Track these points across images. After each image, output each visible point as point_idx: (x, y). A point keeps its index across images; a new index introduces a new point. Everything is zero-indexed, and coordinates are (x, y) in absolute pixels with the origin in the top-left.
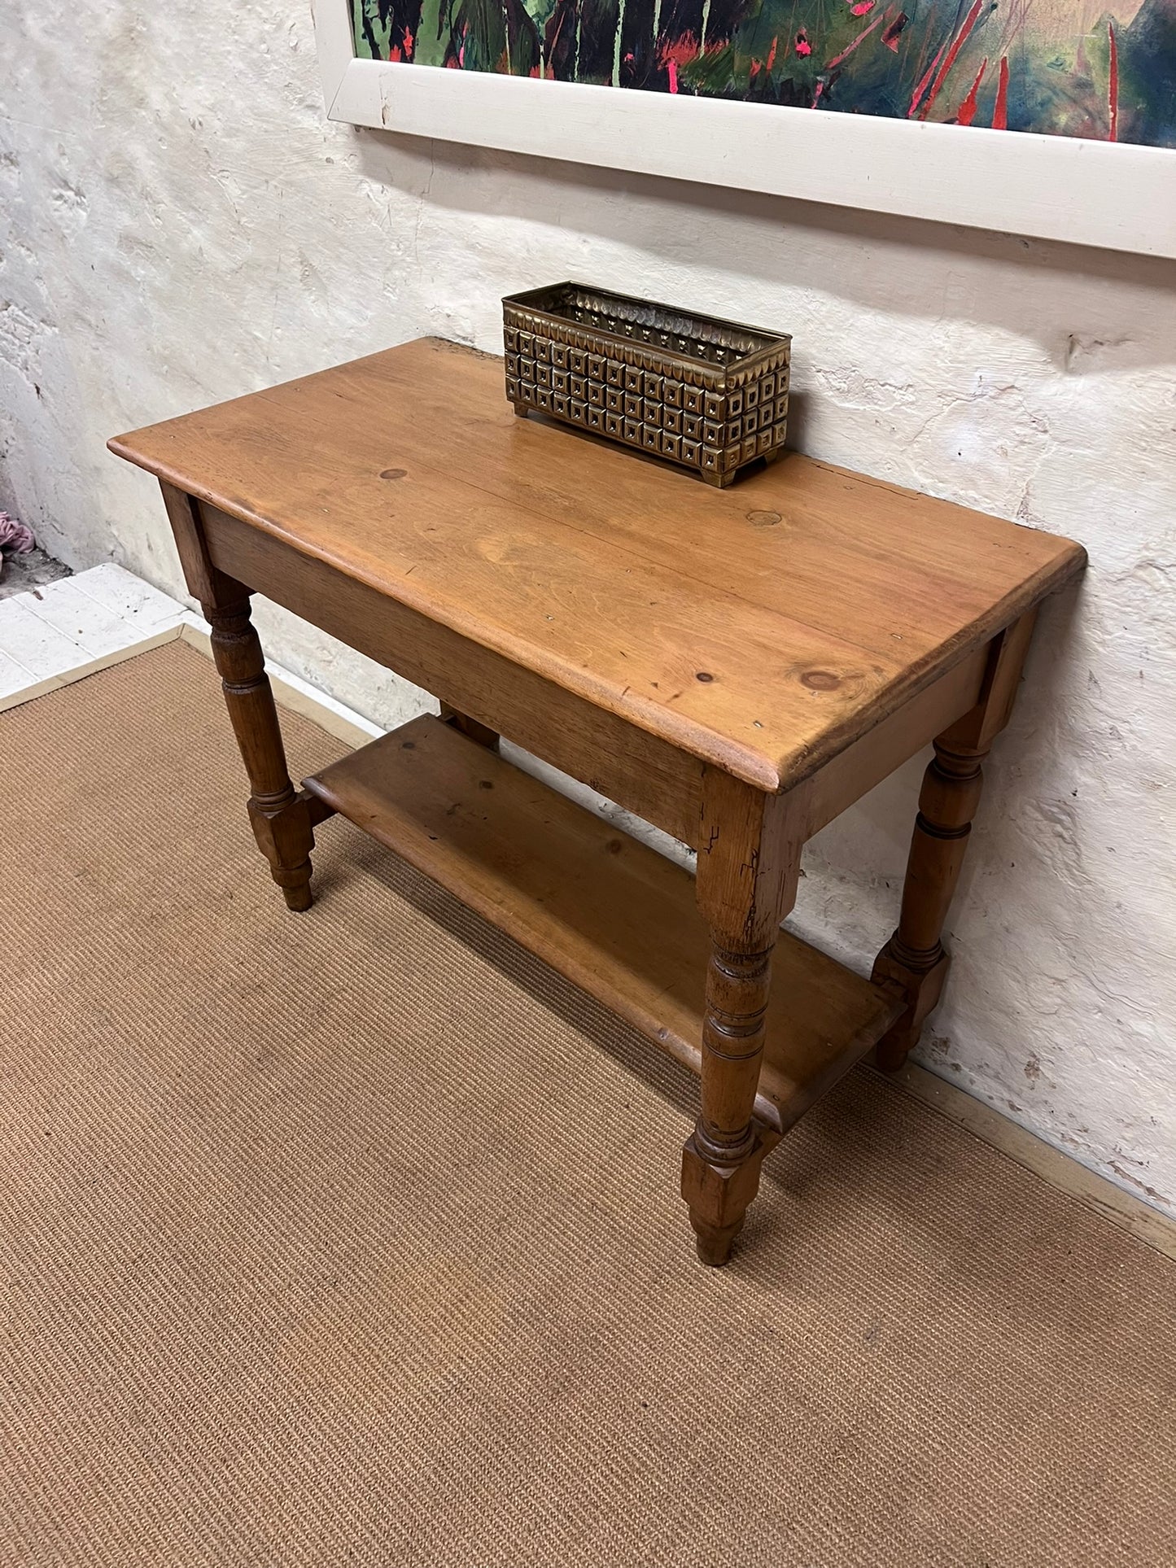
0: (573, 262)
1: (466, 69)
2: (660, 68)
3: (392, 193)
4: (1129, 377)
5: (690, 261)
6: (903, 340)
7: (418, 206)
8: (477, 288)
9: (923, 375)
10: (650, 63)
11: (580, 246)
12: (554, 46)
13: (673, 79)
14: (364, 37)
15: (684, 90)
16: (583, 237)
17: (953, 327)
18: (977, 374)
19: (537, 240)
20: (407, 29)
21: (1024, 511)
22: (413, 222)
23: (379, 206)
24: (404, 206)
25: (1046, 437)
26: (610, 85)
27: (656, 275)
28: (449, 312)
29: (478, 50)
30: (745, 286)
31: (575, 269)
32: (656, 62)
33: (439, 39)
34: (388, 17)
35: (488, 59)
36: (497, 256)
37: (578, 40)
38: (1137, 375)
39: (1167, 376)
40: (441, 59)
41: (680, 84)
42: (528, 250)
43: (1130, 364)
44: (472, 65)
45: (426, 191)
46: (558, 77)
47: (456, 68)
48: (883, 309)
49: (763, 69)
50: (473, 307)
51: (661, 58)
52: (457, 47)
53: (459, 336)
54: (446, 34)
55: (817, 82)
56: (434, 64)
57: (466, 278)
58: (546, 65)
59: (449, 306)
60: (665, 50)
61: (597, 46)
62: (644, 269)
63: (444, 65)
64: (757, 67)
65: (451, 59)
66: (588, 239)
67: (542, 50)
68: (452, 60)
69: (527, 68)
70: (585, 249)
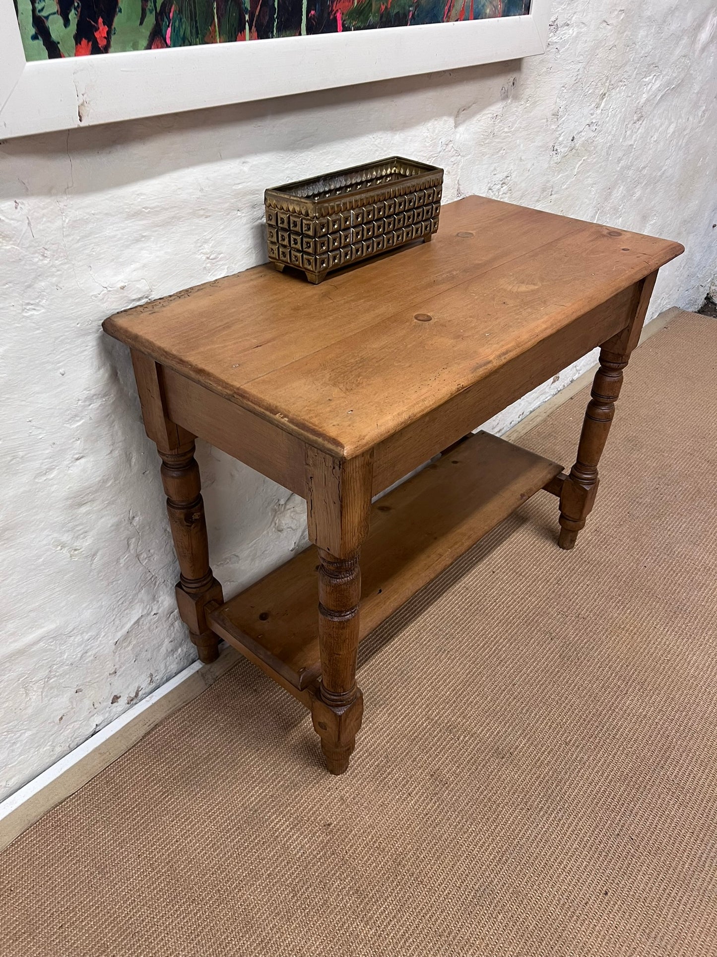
0: (238, 181)
1: (174, 46)
2: (332, 17)
3: (29, 204)
4: (475, 119)
5: (312, 146)
6: (411, 140)
7: (62, 205)
8: (142, 249)
9: (422, 153)
10: (326, 15)
11: (242, 168)
12: (257, 13)
13: (340, 23)
14: (34, 38)
15: (346, 29)
16: (243, 159)
17: (429, 125)
18: (440, 142)
19: (207, 178)
20: (100, 20)
21: (459, 192)
22: (59, 223)
23: (16, 224)
24: (45, 211)
25: (460, 157)
26: (300, 34)
27: (291, 165)
28: (122, 284)
29: (186, 28)
30: (343, 147)
31: (240, 186)
32: (329, 14)
33: (141, 23)
34: (73, 11)
35: (197, 33)
36: (166, 209)
37: (276, 6)
38: (478, 117)
39: (487, 112)
40: (145, 43)
41: (343, 25)
42: (201, 190)
43: (475, 114)
44: (180, 41)
45: (70, 185)
46: (261, 37)
47: (162, 47)
48: (401, 130)
49: (386, 8)
50: (144, 266)
51: (332, 10)
52: (164, 28)
53: (134, 300)
54: (151, 19)
55: (409, 11)
56: (135, 48)
57: (128, 247)
58: (250, 29)
59: (119, 280)
60: (335, 5)
61: (290, 9)
62: (284, 164)
63: (149, 47)
64: (383, 7)
65: (156, 39)
66: (247, 160)
67: (247, 17)
68: (157, 41)
69: (234, 34)
70: (246, 168)
